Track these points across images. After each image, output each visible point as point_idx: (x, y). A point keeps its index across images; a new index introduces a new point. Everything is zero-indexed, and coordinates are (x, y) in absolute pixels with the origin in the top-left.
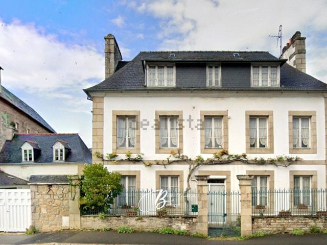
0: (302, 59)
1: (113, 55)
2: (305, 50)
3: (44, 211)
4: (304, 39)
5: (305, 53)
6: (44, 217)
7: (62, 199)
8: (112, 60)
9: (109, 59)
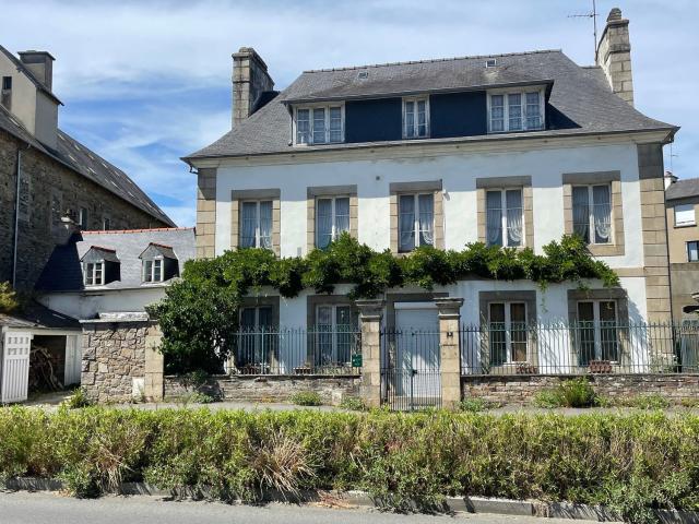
0: (622, 62)
1: (246, 86)
2: (629, 45)
3: (103, 368)
4: (625, 24)
5: (629, 51)
6: (103, 379)
7: (133, 347)
8: (246, 95)
9: (240, 93)
